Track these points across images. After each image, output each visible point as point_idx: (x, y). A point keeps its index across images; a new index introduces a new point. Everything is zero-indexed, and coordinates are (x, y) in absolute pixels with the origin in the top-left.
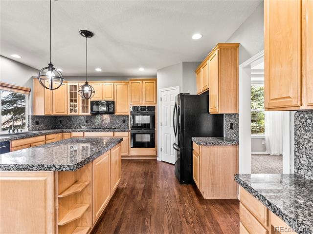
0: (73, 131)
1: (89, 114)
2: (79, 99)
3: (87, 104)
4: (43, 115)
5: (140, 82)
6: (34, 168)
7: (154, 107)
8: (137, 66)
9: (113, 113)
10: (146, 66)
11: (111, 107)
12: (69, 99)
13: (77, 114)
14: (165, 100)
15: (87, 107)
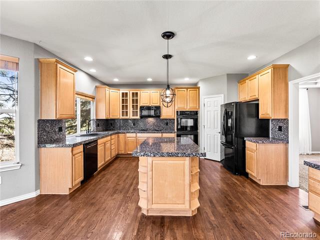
0: (127, 133)
1: (138, 117)
2: (130, 104)
3: (137, 108)
4: (105, 118)
5: (185, 90)
6: (179, 155)
7: (197, 111)
8: (182, 77)
9: (159, 117)
10: (191, 76)
11: (158, 112)
12: (121, 104)
13: (128, 117)
14: (209, 105)
15: (137, 112)
